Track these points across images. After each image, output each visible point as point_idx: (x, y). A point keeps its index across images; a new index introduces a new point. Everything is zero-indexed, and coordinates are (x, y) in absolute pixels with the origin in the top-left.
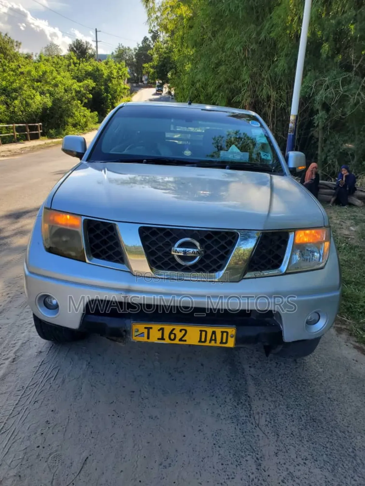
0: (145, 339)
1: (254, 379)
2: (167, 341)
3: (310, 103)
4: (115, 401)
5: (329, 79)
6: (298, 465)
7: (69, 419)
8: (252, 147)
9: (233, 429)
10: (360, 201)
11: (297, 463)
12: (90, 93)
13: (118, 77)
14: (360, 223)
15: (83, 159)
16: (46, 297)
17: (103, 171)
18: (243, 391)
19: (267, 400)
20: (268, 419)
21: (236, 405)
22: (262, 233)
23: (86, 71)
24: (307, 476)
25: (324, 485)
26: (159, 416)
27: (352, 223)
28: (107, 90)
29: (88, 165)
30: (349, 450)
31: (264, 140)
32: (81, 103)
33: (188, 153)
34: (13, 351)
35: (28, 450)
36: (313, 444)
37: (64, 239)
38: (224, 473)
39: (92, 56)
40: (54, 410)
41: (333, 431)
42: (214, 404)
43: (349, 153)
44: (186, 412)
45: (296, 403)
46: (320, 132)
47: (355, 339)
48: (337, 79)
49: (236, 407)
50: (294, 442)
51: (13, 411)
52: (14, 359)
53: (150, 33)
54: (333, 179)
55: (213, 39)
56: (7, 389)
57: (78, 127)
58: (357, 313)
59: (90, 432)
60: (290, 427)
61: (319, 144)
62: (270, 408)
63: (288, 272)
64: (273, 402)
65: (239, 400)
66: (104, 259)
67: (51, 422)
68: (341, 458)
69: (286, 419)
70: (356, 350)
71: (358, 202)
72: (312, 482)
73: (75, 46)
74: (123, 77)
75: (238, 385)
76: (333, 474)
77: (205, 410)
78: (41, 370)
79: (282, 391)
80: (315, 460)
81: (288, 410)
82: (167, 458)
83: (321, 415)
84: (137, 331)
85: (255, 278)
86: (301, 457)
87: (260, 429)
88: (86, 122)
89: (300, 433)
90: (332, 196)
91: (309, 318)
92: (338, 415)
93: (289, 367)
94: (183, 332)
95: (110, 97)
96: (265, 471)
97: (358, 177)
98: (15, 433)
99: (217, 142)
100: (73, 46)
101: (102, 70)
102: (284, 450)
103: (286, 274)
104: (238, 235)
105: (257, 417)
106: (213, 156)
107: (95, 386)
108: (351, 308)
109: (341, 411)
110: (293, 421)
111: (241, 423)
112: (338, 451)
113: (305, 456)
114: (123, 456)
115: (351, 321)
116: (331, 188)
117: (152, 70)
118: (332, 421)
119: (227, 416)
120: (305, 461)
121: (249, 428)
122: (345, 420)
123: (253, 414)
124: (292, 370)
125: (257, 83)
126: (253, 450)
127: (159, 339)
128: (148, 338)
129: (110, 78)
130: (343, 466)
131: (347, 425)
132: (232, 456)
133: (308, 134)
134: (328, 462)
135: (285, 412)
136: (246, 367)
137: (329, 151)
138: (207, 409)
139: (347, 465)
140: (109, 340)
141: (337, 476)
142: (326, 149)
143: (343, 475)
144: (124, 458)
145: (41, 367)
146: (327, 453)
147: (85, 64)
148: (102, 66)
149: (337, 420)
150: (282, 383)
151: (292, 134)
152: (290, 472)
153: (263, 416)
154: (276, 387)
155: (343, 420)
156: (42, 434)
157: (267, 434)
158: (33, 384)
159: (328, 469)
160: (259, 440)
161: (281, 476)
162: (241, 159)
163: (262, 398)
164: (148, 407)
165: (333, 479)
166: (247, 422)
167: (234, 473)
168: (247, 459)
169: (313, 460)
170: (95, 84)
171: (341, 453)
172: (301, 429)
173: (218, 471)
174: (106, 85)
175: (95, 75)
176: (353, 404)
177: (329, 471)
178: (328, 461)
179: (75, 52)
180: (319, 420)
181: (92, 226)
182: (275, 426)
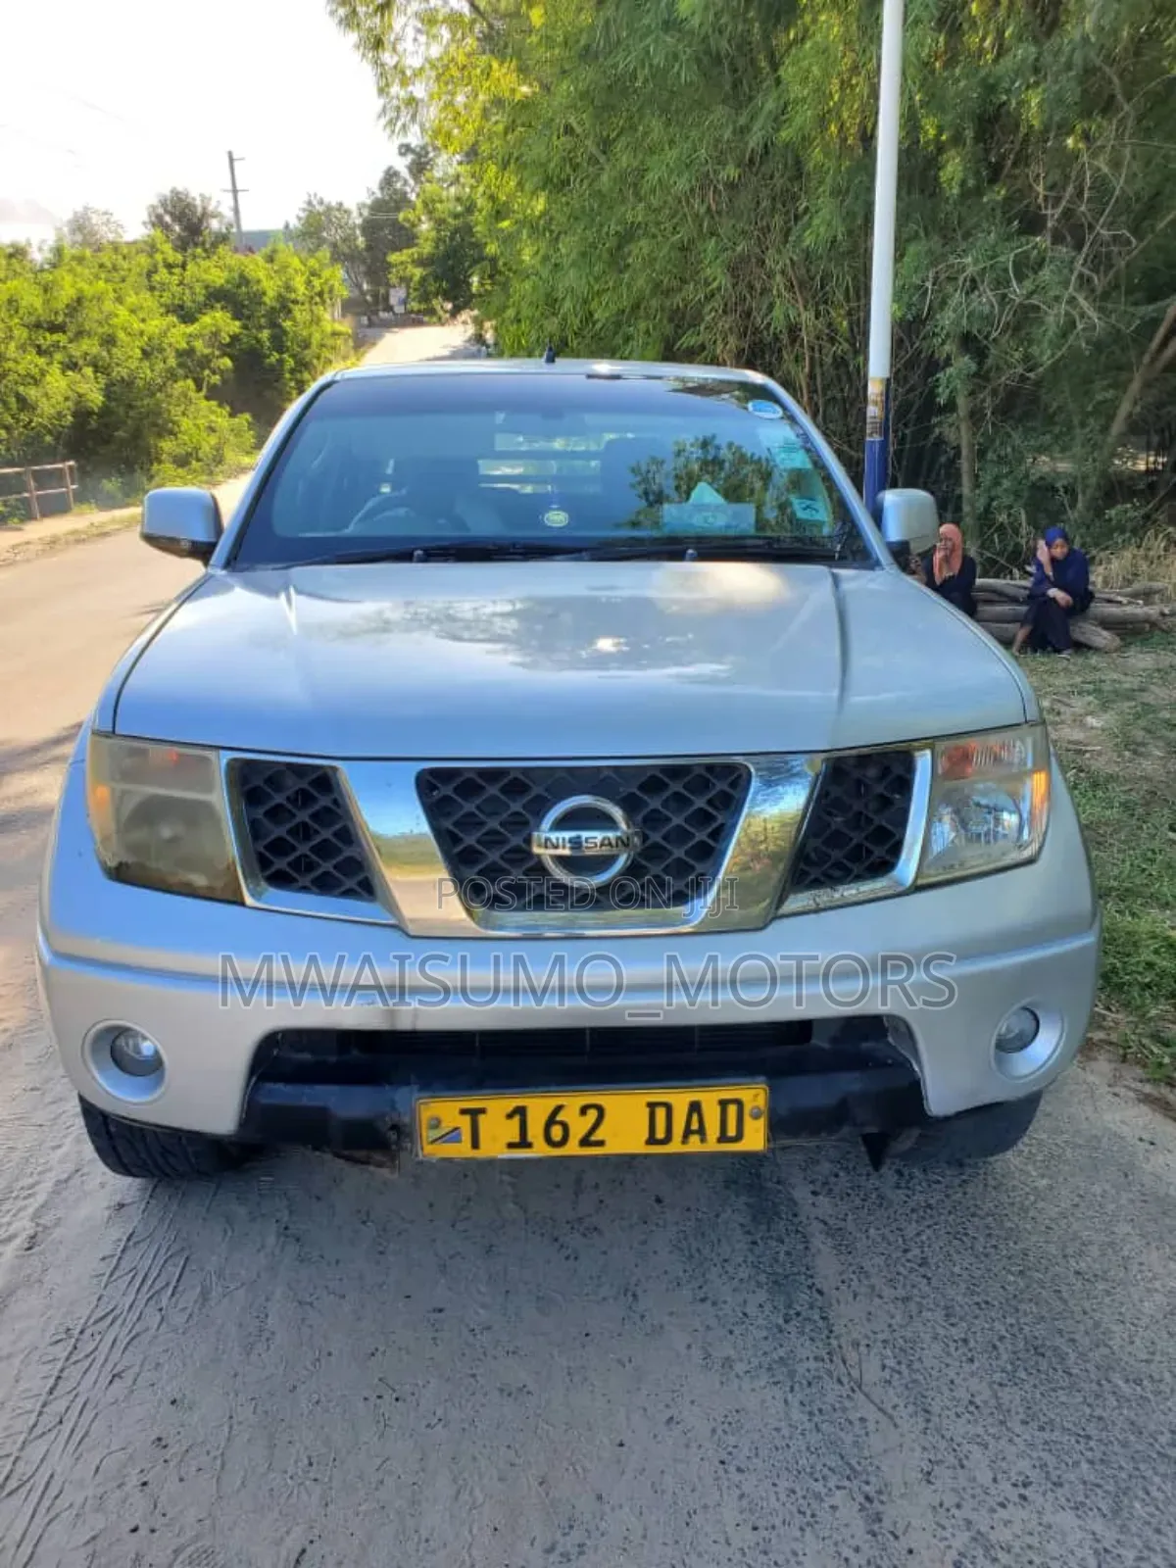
0: (463, 1150)
1: (830, 1232)
2: (540, 1149)
3: (924, 338)
4: (381, 1349)
5: (976, 262)
6: (1003, 1505)
7: (231, 1427)
8: (758, 485)
9: (781, 1405)
10: (1105, 633)
11: (1001, 1499)
12: (224, 354)
13: (312, 298)
14: (1114, 701)
15: (212, 562)
16: (117, 1037)
17: (283, 597)
18: (799, 1273)
19: (880, 1297)
20: (890, 1362)
21: (781, 1321)
22: (827, 760)
23: (207, 287)
24: (1034, 1541)
25: (1092, 1563)
26: (531, 1387)
27: (1089, 704)
28: (279, 342)
29: (230, 580)
30: (1159, 1437)
31: (800, 461)
32: (199, 389)
33: (557, 518)
34: (31, 1210)
35: (100, 1543)
36: (1042, 1429)
37: (166, 832)
38: (764, 1559)
39: (222, 238)
40: (178, 1397)
41: (1103, 1382)
42: (708, 1328)
43: (1059, 485)
44: (620, 1362)
45: (976, 1299)
46: (963, 427)
47: (1139, 1071)
48: (1002, 259)
49: (781, 1331)
50: (980, 1430)
51: (40, 1414)
52: (33, 1237)
53: (402, 154)
54: (1016, 571)
55: (602, 159)
56: (14, 1343)
57: (195, 464)
58: (1137, 988)
59: (306, 1462)
60: (964, 1379)
61: (964, 465)
62: (893, 1322)
63: (920, 882)
64: (899, 1303)
65: (790, 1306)
66: (304, 889)
67: (170, 1441)
68: (1138, 1469)
69: (949, 1354)
70: (1144, 1109)
71: (1103, 638)
72: (1055, 1559)
73: (166, 211)
74: (326, 296)
75: (782, 1256)
76: (1119, 1522)
77: (683, 1351)
78: (125, 1265)
79: (924, 1263)
80: (1055, 1484)
81: (952, 1325)
82: (571, 1527)
83: (1060, 1332)
84: (436, 1123)
85: (817, 911)
86: (1009, 1479)
87: (867, 1395)
88: (218, 449)
89: (997, 1398)
90: (1018, 625)
91: (1004, 1029)
92: (1114, 1328)
93: (939, 1182)
94: (593, 1114)
95: (290, 363)
96: (896, 1537)
97: (1094, 558)
98: (53, 1491)
99: (645, 480)
100: (161, 211)
101: (259, 282)
102: (951, 1460)
103: (917, 888)
104: (749, 774)
105: (852, 1357)
106: (635, 524)
107: (311, 1304)
108: (1117, 974)
109: (1120, 1314)
110: (971, 1360)
111: (805, 1382)
112: (1125, 1445)
113: (1020, 1473)
114: (424, 1534)
115: (1120, 1016)
116: (1014, 600)
117: (418, 273)
118: (1098, 1346)
119: (755, 1362)
120: (1022, 1491)
121: (831, 1398)
122: (1138, 1342)
123: (840, 1347)
124: (950, 1192)
125: (751, 287)
126: (852, 1468)
127: (511, 1146)
128: (475, 1144)
129: (285, 306)
130: (1148, 1493)
131: (1145, 1357)
132: (783, 1497)
133: (926, 437)
134: (1099, 1486)
135: (942, 1332)
136: (801, 1193)
137: (996, 482)
138: (689, 1347)
139: (1159, 1489)
140: (342, 1161)
141: (1134, 1529)
142: (986, 479)
143: (1149, 1523)
144: (427, 1541)
145: (127, 1257)
146: (1089, 1454)
147: (205, 264)
148: (256, 267)
149: (1111, 1343)
150: (924, 1238)
151: (877, 438)
152: (979, 1532)
153: (875, 1350)
154: (906, 1251)
155: (1132, 1343)
156: (145, 1484)
157: (890, 1411)
158: (102, 1319)
159: (1099, 1509)
160: (867, 1434)
161: (949, 1547)
162: (728, 527)
163: (863, 1290)
164: (495, 1358)
165: (1118, 1541)
166: (820, 1378)
167: (795, 1554)
168: (833, 1501)
169: (1050, 1485)
170: (237, 323)
171: (1137, 1452)
172: (1001, 1385)
173: (744, 1554)
174: (274, 325)
175: (235, 298)
176: (1157, 1284)
177: (1105, 1516)
178: (1099, 1481)
179: (166, 227)
180: (1056, 1349)
181: (258, 782)
182: (915, 1381)
